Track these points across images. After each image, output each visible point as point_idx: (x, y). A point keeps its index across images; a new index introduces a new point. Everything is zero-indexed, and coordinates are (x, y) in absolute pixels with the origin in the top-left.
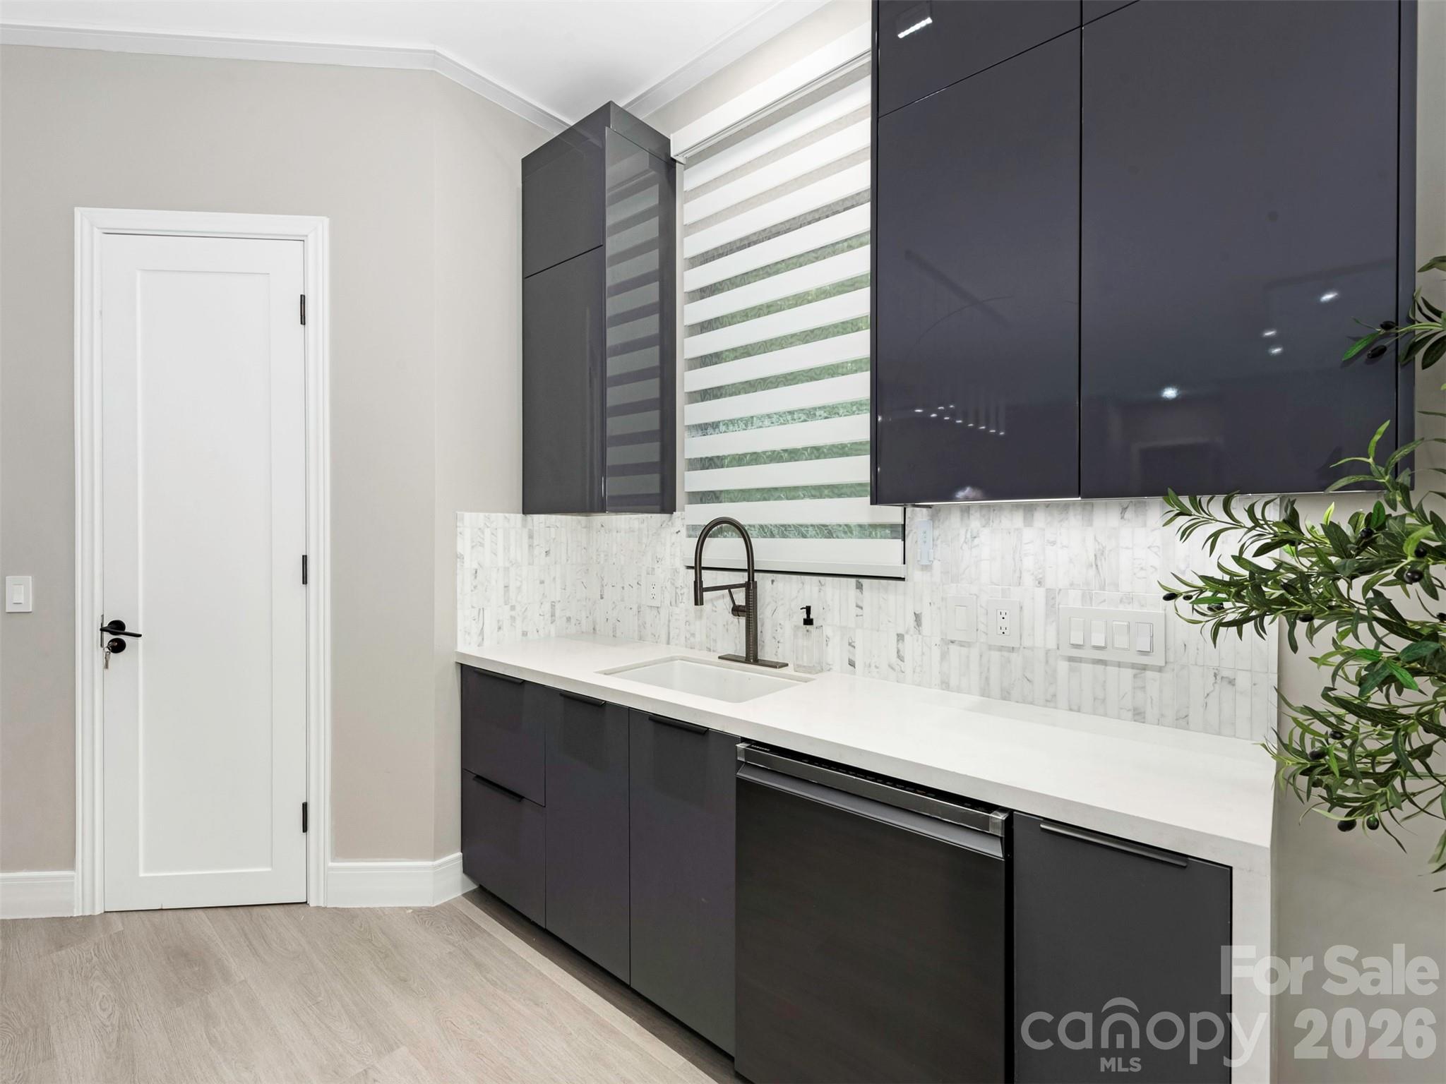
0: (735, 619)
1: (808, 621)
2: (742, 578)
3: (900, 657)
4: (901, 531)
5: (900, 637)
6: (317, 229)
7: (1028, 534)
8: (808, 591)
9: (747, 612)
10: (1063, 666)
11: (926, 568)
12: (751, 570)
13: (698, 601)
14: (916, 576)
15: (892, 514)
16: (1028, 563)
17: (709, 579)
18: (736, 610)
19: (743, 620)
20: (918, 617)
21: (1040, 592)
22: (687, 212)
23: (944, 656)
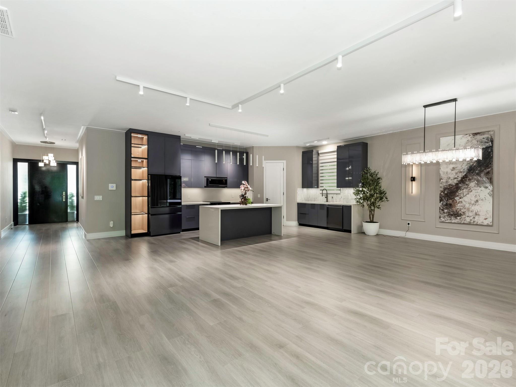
0: (325, 198)
1: (332, 198)
2: (326, 194)
3: (340, 200)
4: (340, 190)
5: (340, 199)
6: (285, 162)
7: (349, 190)
8: (332, 195)
9: (327, 197)
10: (351, 200)
11: (342, 193)
12: (327, 194)
13: (322, 196)
14: (341, 193)
15: (339, 189)
16: (349, 192)
17: (323, 194)
18: (326, 197)
19: (326, 198)
20: (341, 197)
21: (350, 195)
22: (320, 158)
23: (343, 200)
